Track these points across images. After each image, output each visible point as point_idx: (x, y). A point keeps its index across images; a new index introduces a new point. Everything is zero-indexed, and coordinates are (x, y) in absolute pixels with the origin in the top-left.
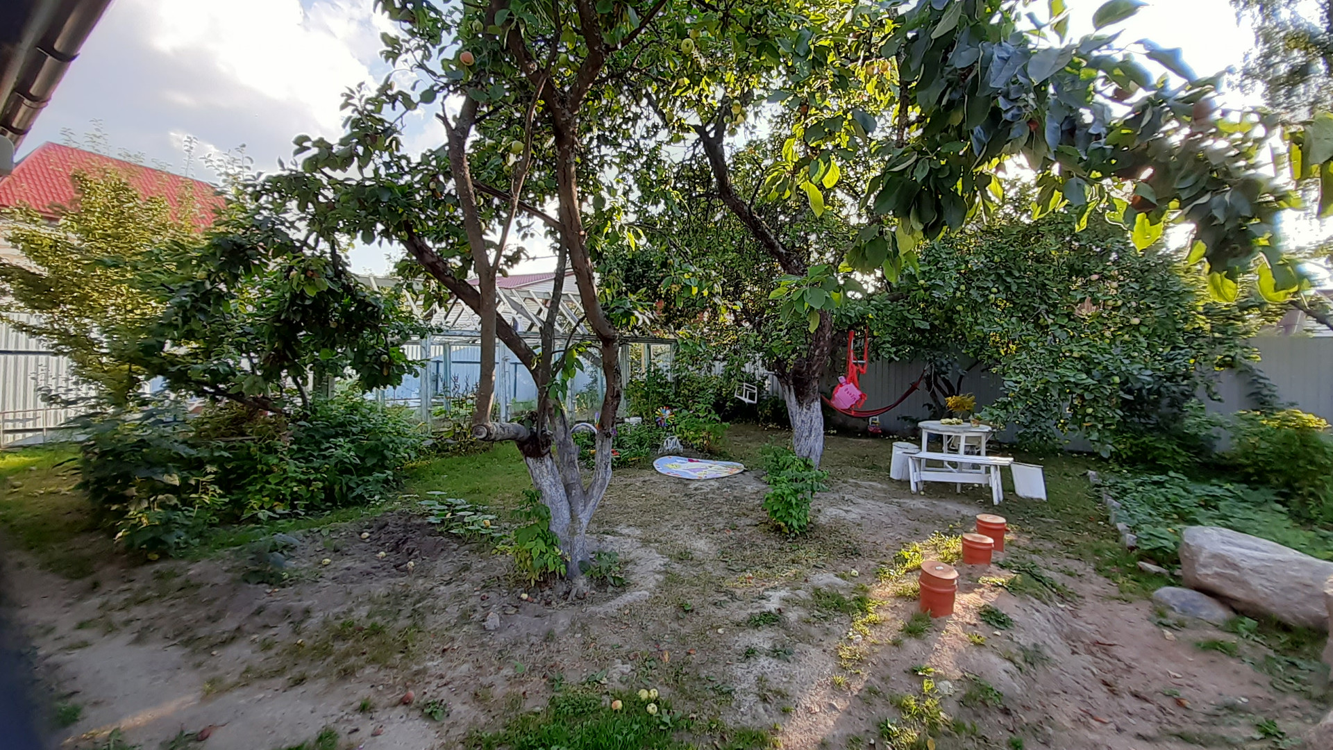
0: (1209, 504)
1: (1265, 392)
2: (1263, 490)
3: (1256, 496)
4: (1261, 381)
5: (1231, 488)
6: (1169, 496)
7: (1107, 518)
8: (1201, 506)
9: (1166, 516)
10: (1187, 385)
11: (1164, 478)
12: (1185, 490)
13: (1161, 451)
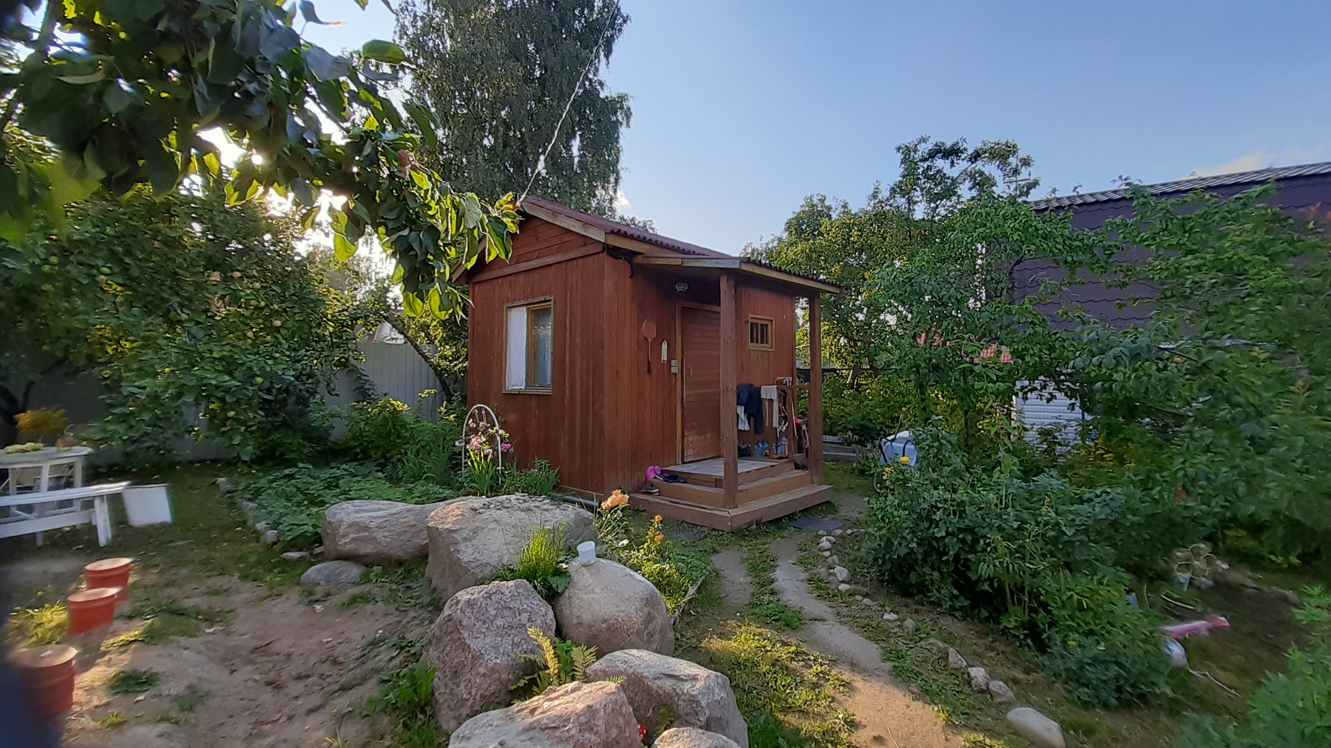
0: (332, 484)
1: (367, 386)
2: (367, 463)
3: (363, 470)
4: (363, 377)
5: (346, 467)
6: (299, 486)
7: (245, 522)
8: (325, 488)
9: (299, 504)
10: (312, 383)
11: (293, 470)
12: (312, 477)
13: (288, 445)
